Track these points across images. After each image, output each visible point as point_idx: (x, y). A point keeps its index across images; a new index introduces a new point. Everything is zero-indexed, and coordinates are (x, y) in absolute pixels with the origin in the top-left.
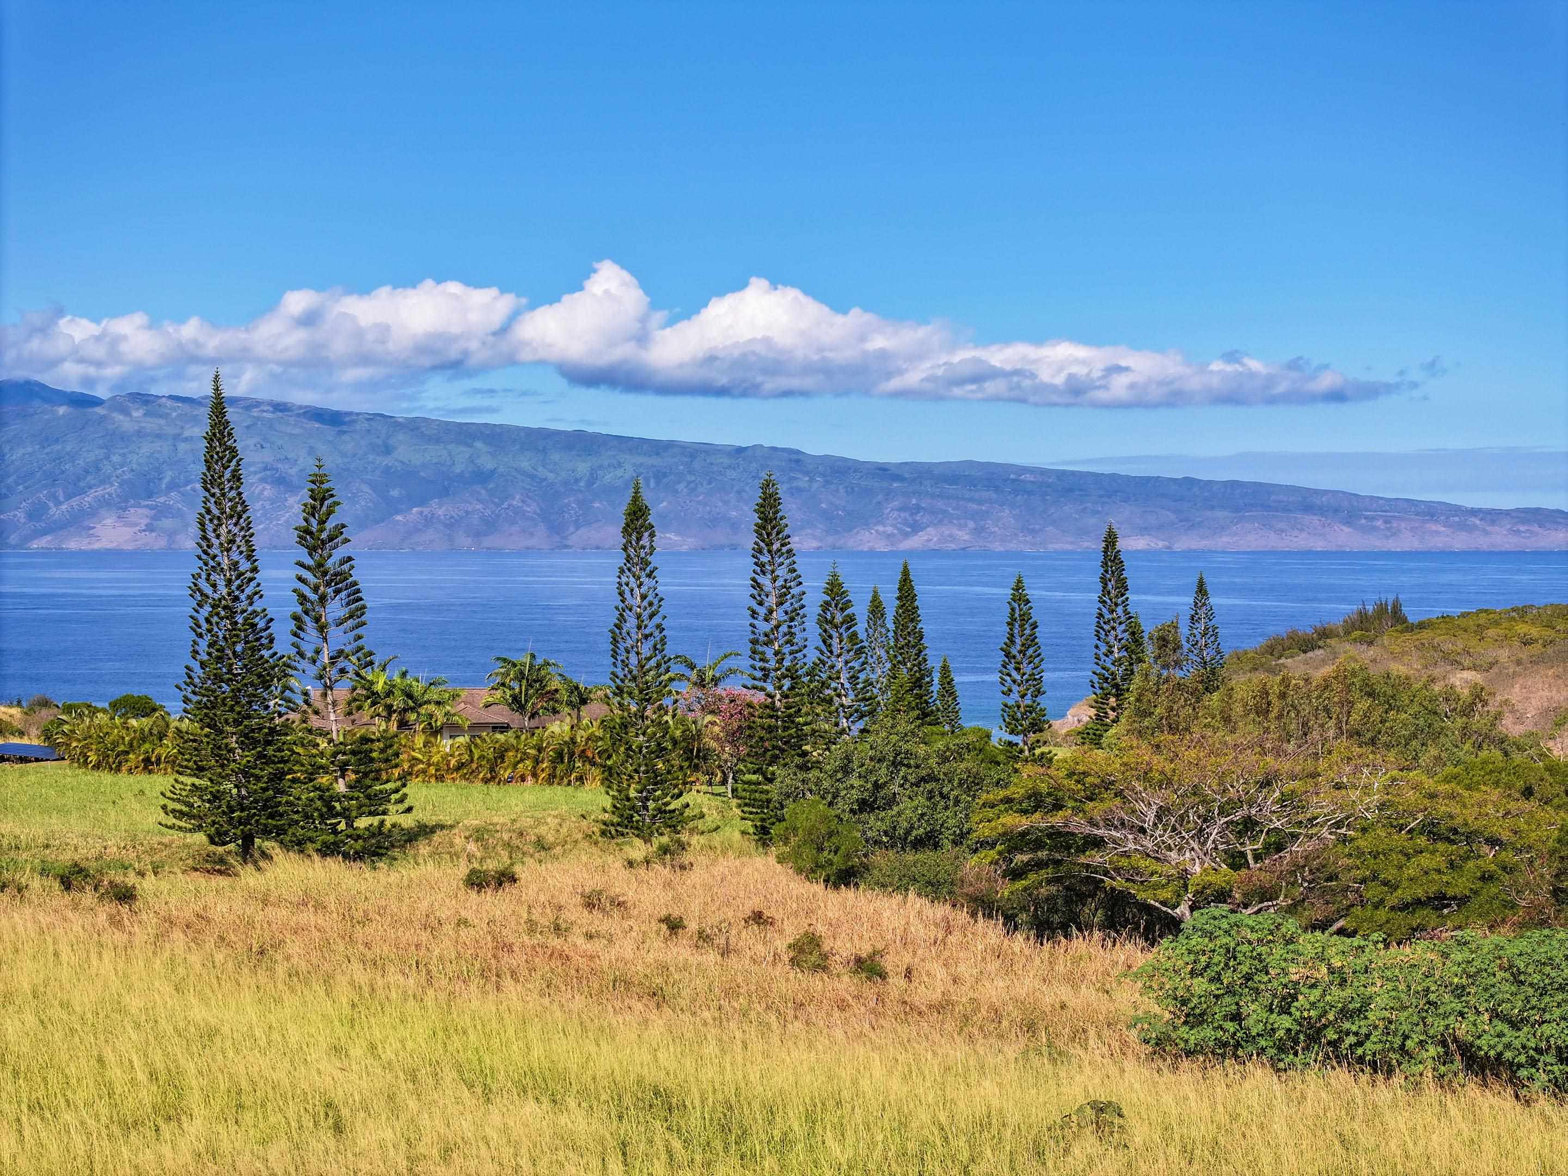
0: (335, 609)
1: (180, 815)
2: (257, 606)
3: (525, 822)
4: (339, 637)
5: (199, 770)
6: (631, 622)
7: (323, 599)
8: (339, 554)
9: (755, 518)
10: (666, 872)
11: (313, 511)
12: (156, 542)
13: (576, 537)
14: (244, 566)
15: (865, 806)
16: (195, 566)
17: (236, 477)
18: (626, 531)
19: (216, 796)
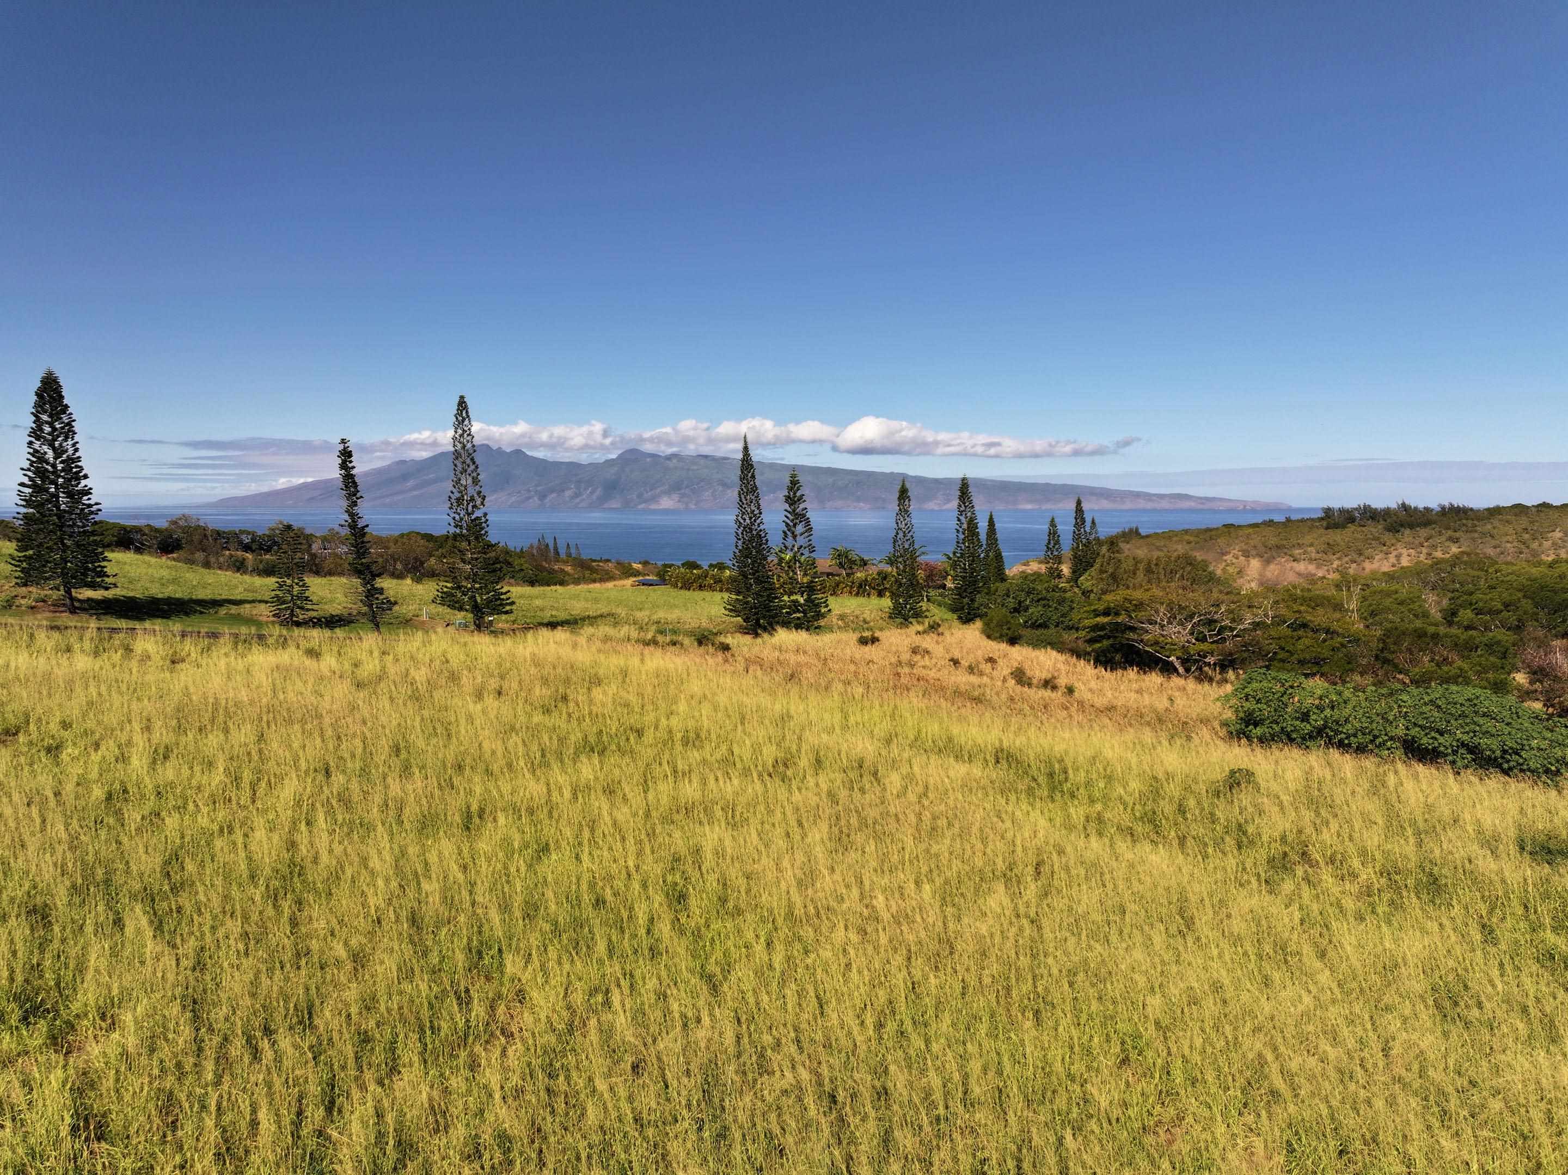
0: (800, 528)
1: (730, 610)
2: (762, 527)
3: (857, 612)
4: (801, 540)
5: (738, 593)
6: (901, 535)
7: (795, 525)
8: (802, 506)
10: (935, 636)
11: (790, 489)
13: (828, 505)
14: (757, 512)
15: (1016, 610)
16: (737, 511)
17: (753, 476)
19: (747, 603)
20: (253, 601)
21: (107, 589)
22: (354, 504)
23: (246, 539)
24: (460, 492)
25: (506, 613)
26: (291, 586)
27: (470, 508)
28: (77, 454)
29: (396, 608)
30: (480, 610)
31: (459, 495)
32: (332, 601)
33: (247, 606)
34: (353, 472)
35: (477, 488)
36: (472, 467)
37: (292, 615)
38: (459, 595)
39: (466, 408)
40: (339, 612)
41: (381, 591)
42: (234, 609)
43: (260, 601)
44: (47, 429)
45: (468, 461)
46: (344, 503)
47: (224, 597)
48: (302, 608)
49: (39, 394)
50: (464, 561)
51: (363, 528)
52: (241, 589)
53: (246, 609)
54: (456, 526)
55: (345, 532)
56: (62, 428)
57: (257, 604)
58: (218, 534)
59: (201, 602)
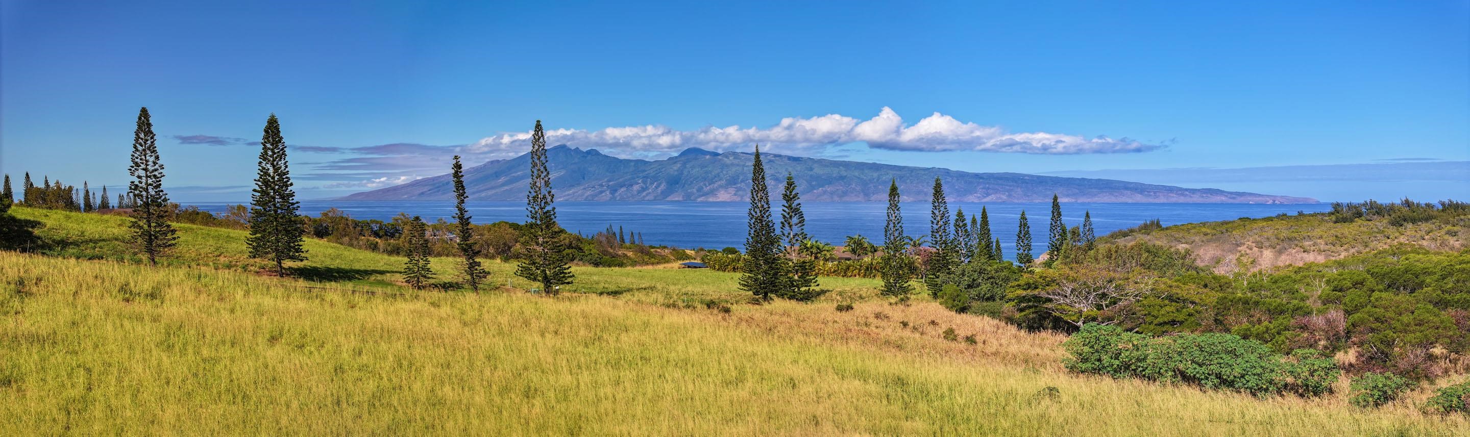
0: (795, 220)
1: (745, 285)
2: (770, 219)
3: (856, 290)
4: (796, 229)
5: (751, 271)
6: (891, 225)
7: (791, 217)
8: (796, 202)
9: (933, 191)
10: (902, 307)
11: (787, 189)
14: (766, 206)
15: (969, 286)
16: (750, 206)
17: (763, 178)
18: (890, 196)
19: (756, 280)
20: (393, 272)
21: (302, 260)
22: (463, 201)
23: (376, 228)
24: (536, 192)
25: (568, 283)
26: (418, 261)
27: (543, 205)
28: (287, 170)
29: (489, 277)
30: (549, 281)
31: (535, 194)
32: (444, 273)
33: (388, 275)
34: (462, 179)
35: (548, 189)
36: (545, 173)
37: (418, 282)
38: (534, 269)
39: (541, 129)
40: (450, 280)
41: (479, 264)
42: (379, 277)
43: (396, 272)
44: (270, 153)
45: (542, 169)
46: (456, 202)
47: (372, 268)
48: (425, 277)
49: (266, 131)
50: (537, 244)
51: (468, 219)
52: (382, 263)
53: (387, 277)
54: (532, 218)
55: (457, 222)
56: (278, 152)
57: (395, 274)
58: (356, 224)
59: (358, 272)
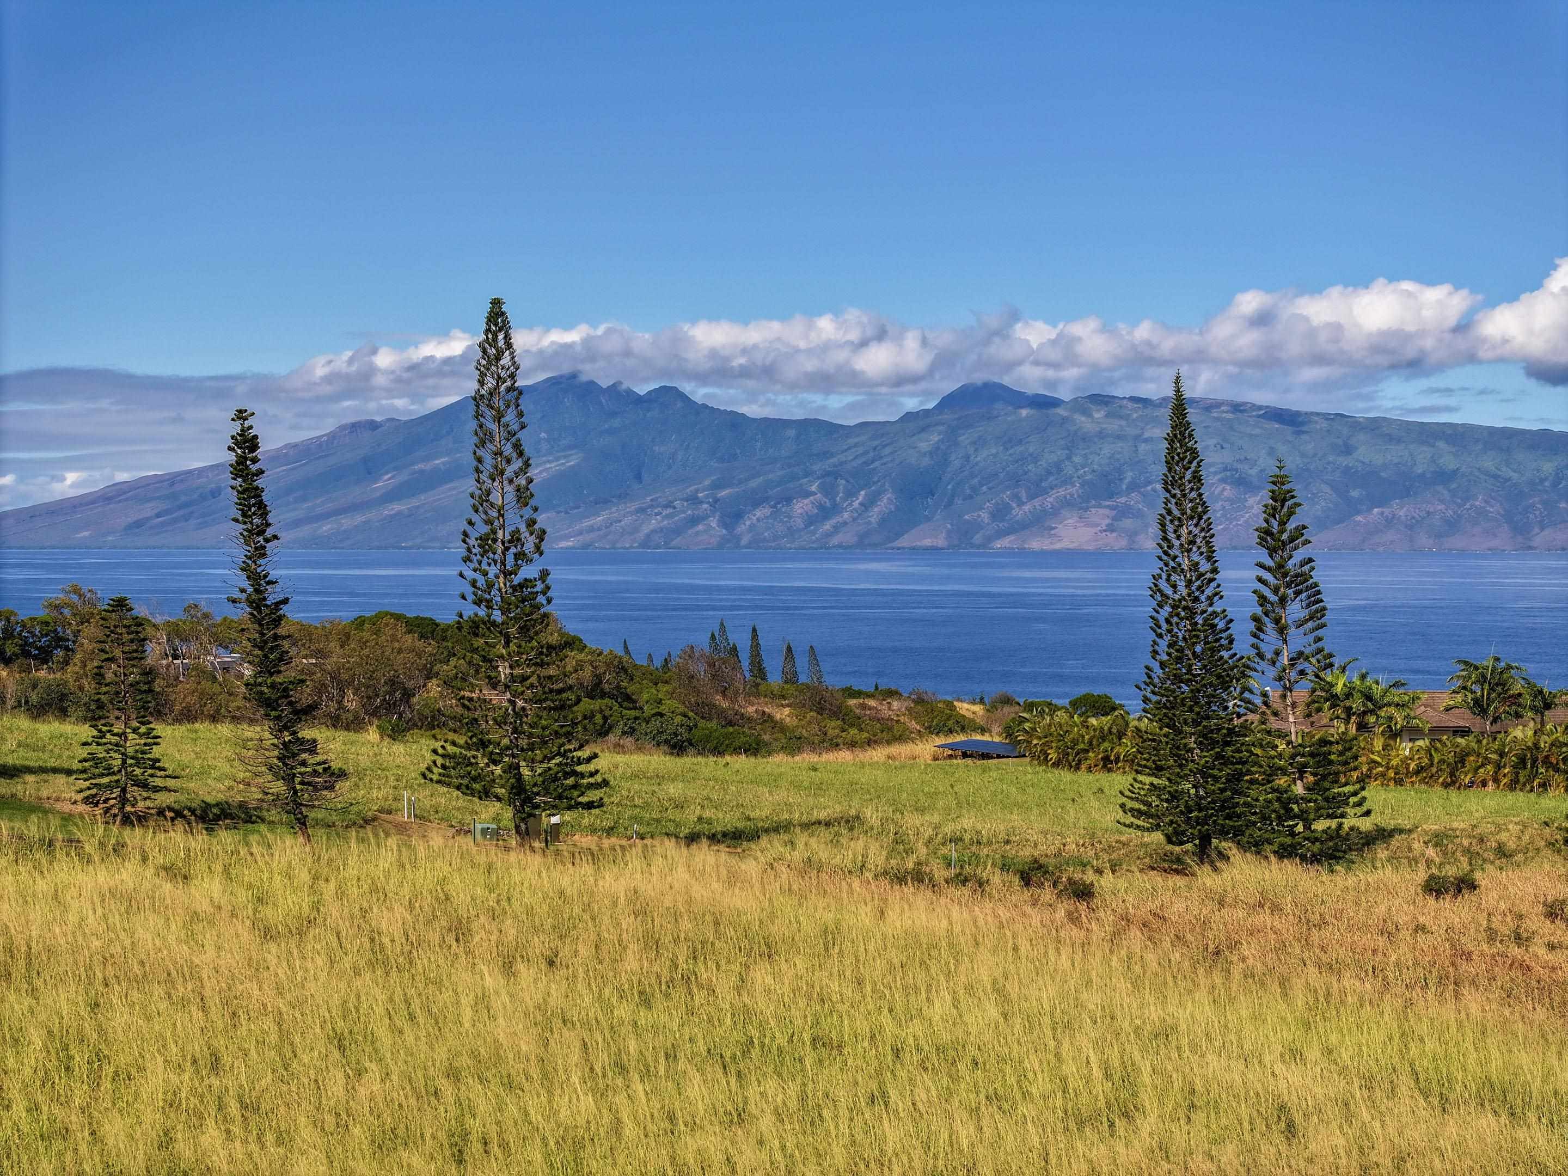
0: (1295, 610)
1: (1138, 813)
3: (1486, 828)
4: (1298, 640)
5: (1158, 770)
7: (1283, 600)
8: (1299, 555)
11: (1272, 513)
12: (1117, 542)
13: (1540, 538)
14: (1205, 566)
16: (1155, 567)
17: (1197, 478)
19: (1174, 796)
20: (43, 770)
22: (261, 552)
24: (489, 522)
25: (590, 806)
26: (123, 735)
27: (510, 560)
29: (343, 786)
30: (528, 800)
31: (485, 529)
32: (203, 773)
33: (30, 778)
34: (260, 482)
35: (527, 512)
36: (517, 464)
37: (123, 800)
38: (482, 762)
39: (505, 327)
40: (221, 797)
41: (312, 746)
43: (55, 770)
45: (508, 450)
46: (240, 552)
48: (144, 786)
50: (494, 683)
51: (278, 604)
52: (11, 743)
53: (27, 787)
54: (478, 602)
55: (242, 613)
57: (51, 777)
